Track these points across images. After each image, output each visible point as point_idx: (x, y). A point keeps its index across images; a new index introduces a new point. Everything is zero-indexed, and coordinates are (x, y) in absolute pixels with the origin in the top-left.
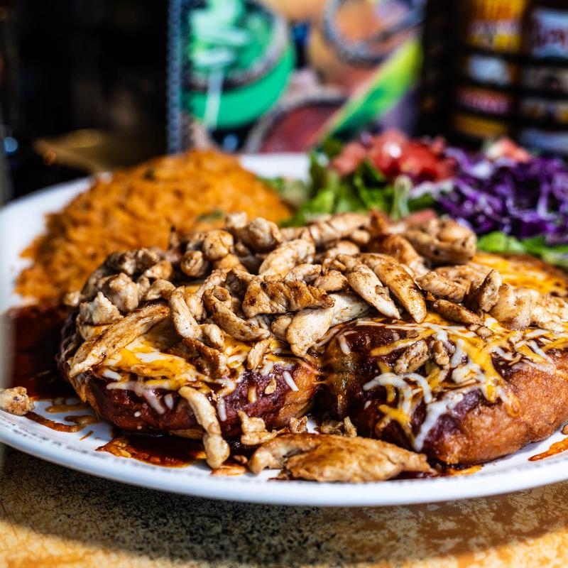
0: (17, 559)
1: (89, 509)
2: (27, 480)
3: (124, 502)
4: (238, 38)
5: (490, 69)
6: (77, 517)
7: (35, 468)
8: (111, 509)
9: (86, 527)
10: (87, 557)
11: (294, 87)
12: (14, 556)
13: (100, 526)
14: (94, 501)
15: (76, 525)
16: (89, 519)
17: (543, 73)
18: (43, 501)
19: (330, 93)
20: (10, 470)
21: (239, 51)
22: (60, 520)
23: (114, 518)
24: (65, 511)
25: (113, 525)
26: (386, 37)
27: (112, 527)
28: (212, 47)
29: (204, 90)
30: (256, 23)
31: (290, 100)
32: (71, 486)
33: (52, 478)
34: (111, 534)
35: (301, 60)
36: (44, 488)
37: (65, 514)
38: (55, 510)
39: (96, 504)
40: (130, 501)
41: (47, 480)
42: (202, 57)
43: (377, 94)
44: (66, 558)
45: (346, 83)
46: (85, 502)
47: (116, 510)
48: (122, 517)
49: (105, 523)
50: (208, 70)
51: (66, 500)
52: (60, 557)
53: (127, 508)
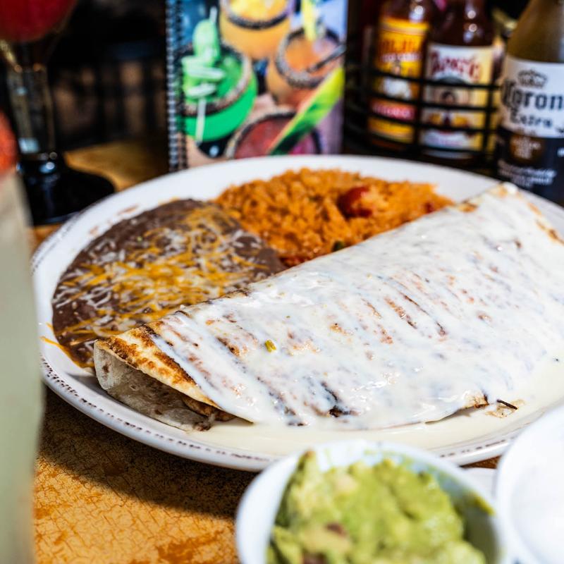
0: (164, 545)
1: (204, 489)
2: (148, 467)
3: (230, 480)
4: (217, 75)
5: (398, 88)
6: (198, 498)
7: (150, 455)
8: (222, 487)
9: (208, 507)
10: (218, 537)
11: (256, 108)
12: (160, 543)
13: (219, 504)
14: (206, 481)
15: (199, 506)
16: (208, 499)
17: (441, 91)
18: (167, 486)
19: (284, 109)
20: (130, 458)
21: (218, 83)
22: (186, 503)
23: (227, 496)
24: (187, 494)
25: (229, 503)
26: (320, 66)
27: (229, 505)
28: (199, 83)
29: (195, 115)
30: (229, 62)
31: (255, 117)
32: (184, 469)
33: (166, 462)
34: (230, 511)
35: (262, 88)
36: (163, 473)
37: (187, 496)
38: (179, 493)
39: (209, 484)
40: (235, 478)
41: (163, 465)
42: (191, 90)
43: (314, 108)
44: (202, 540)
45: (294, 102)
46: (199, 483)
47: (226, 487)
48: (233, 494)
49: (222, 501)
50: (196, 100)
51: (184, 482)
52: (197, 539)
53: (234, 485)
